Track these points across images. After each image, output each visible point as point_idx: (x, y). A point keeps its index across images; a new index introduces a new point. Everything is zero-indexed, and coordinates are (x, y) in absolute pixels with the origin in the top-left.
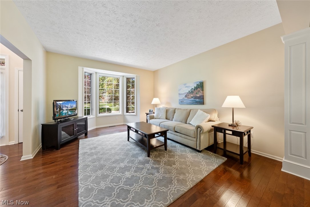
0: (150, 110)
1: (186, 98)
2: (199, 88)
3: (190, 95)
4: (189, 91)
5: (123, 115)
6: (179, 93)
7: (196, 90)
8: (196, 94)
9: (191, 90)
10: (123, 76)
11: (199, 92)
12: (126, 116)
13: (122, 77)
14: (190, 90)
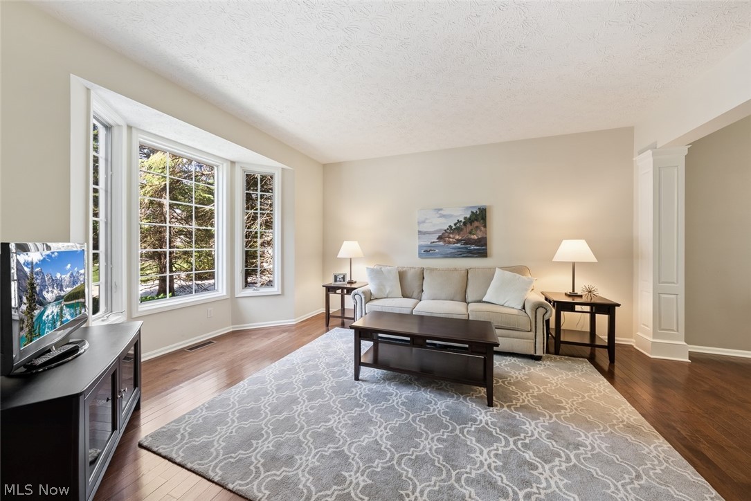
0: (336, 277)
1: (441, 243)
2: (477, 220)
3: (451, 236)
4: (450, 226)
5: (232, 298)
6: (420, 230)
7: (468, 225)
8: (470, 233)
9: (455, 225)
10: (233, 163)
11: (476, 230)
12: (240, 300)
13: (229, 163)
14: (453, 225)
